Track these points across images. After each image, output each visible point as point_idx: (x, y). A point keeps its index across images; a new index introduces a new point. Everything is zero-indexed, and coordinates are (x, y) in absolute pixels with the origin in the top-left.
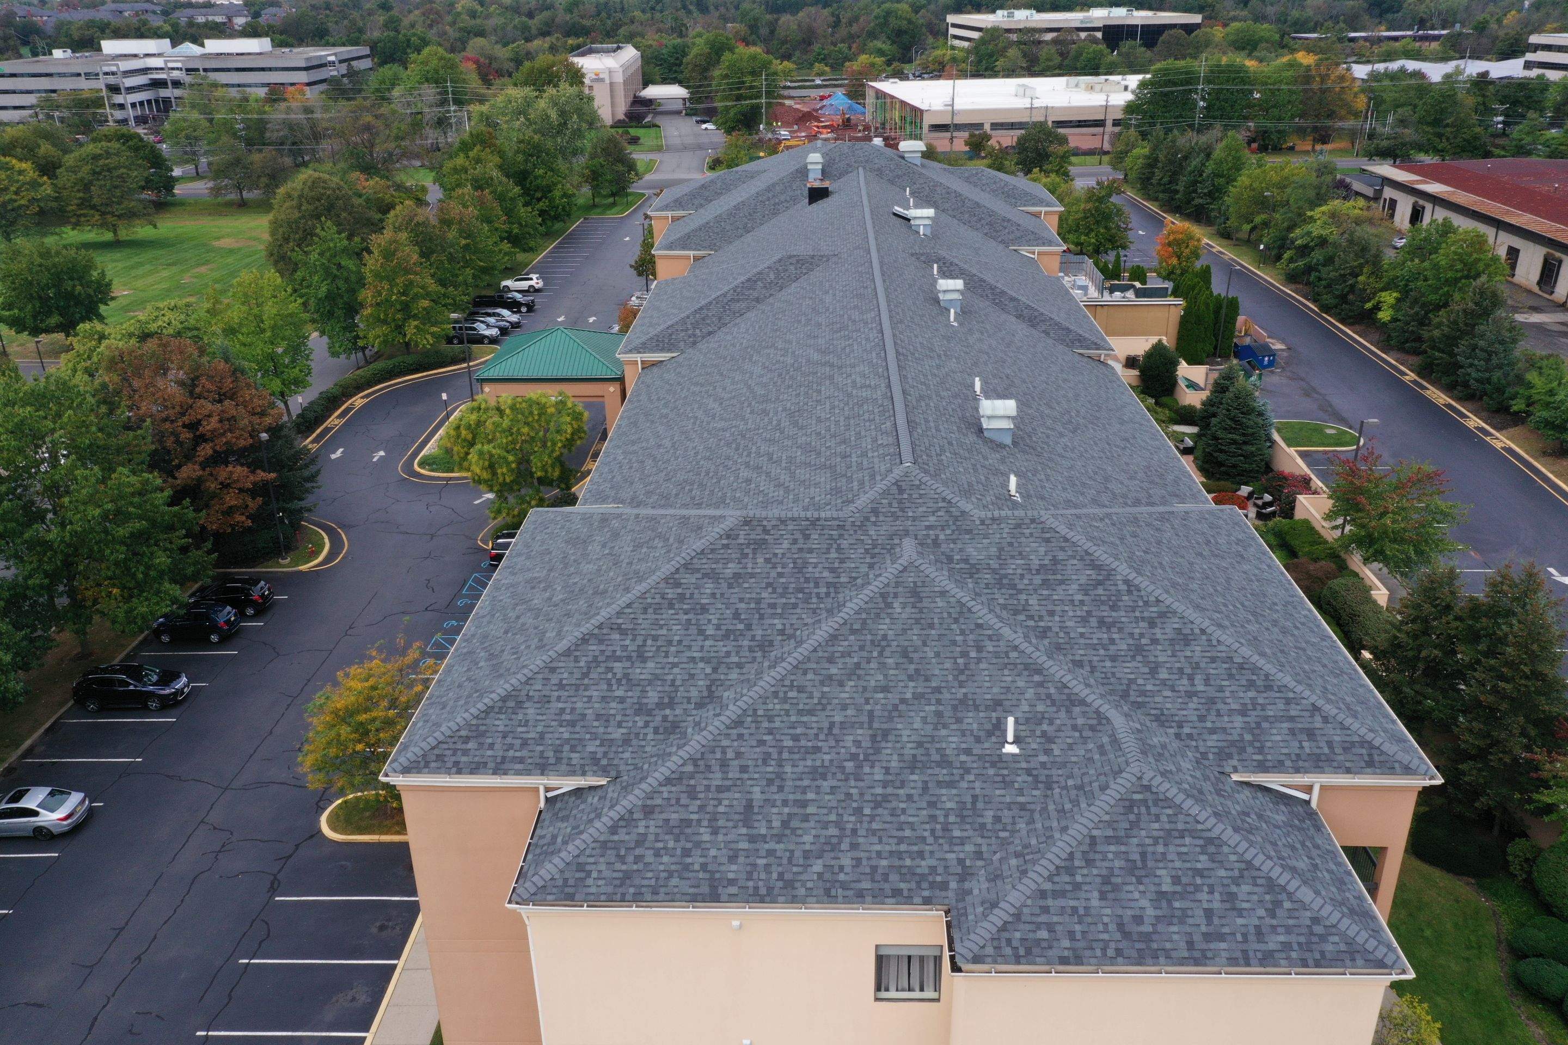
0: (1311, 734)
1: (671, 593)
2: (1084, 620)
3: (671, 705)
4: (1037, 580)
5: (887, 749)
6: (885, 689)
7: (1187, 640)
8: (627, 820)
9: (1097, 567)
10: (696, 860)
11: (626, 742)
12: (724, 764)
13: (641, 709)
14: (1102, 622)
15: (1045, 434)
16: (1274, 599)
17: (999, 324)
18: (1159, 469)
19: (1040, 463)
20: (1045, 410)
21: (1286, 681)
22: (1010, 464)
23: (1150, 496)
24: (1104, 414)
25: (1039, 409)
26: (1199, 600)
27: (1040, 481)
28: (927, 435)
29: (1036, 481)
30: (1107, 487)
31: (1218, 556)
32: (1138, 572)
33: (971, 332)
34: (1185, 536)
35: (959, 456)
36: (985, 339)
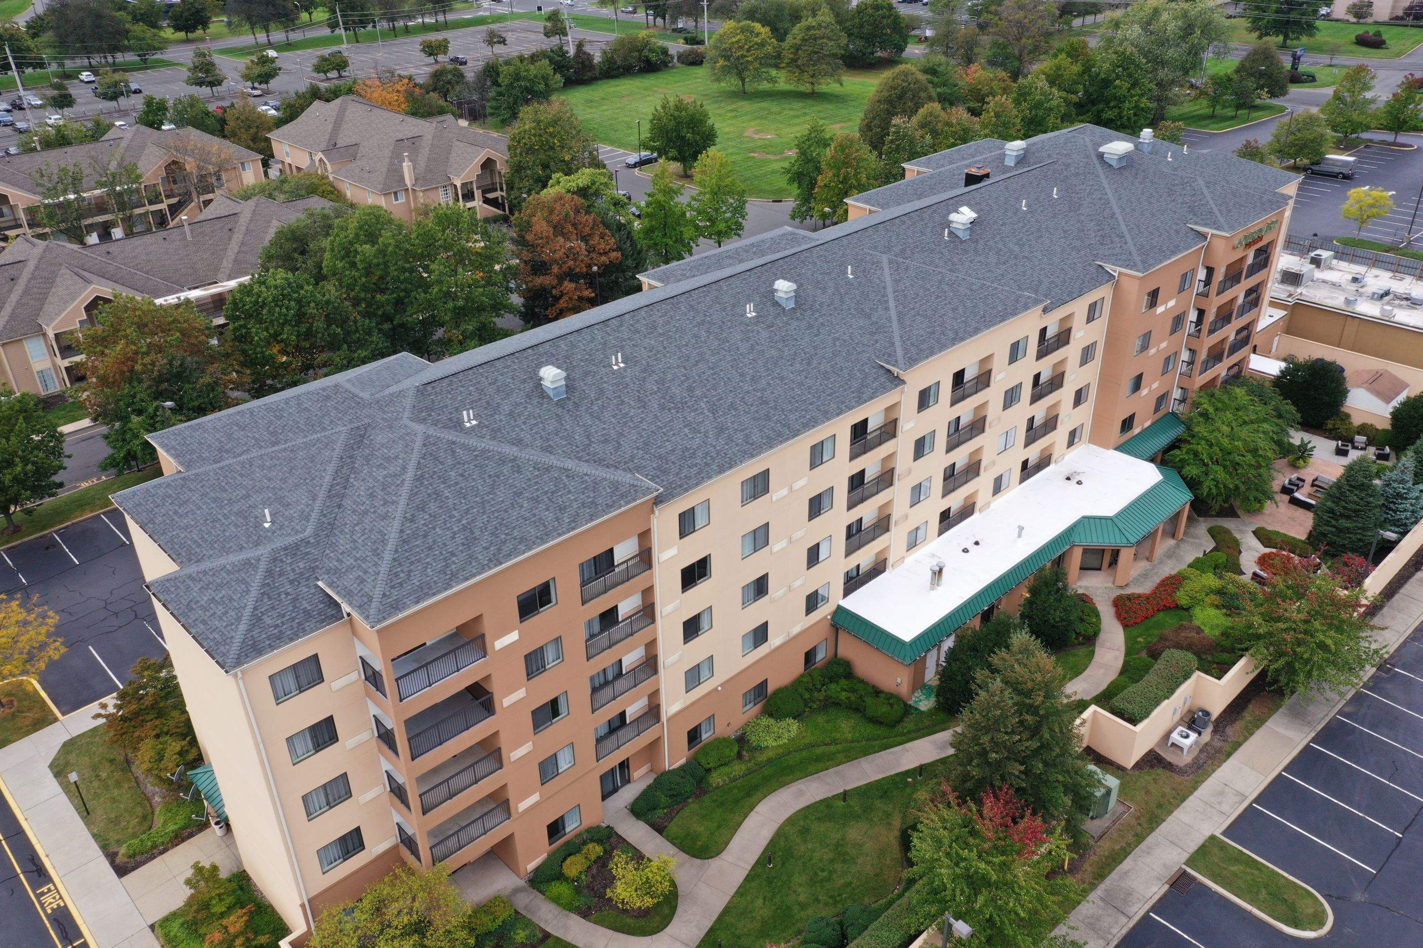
0: (362, 582)
2: (368, 489)
4: (379, 463)
5: (241, 503)
6: (270, 479)
7: (384, 518)
14: (371, 494)
15: (623, 402)
16: (515, 533)
17: (823, 324)
18: (700, 454)
19: (557, 415)
20: (676, 390)
21: (388, 556)
22: (521, 408)
23: (626, 463)
24: (753, 409)
25: (669, 388)
26: (433, 506)
27: (524, 423)
28: (482, 374)
29: (519, 422)
30: (589, 445)
31: (536, 500)
32: (419, 479)
33: (756, 324)
34: (536, 483)
35: (481, 391)
36: (758, 332)
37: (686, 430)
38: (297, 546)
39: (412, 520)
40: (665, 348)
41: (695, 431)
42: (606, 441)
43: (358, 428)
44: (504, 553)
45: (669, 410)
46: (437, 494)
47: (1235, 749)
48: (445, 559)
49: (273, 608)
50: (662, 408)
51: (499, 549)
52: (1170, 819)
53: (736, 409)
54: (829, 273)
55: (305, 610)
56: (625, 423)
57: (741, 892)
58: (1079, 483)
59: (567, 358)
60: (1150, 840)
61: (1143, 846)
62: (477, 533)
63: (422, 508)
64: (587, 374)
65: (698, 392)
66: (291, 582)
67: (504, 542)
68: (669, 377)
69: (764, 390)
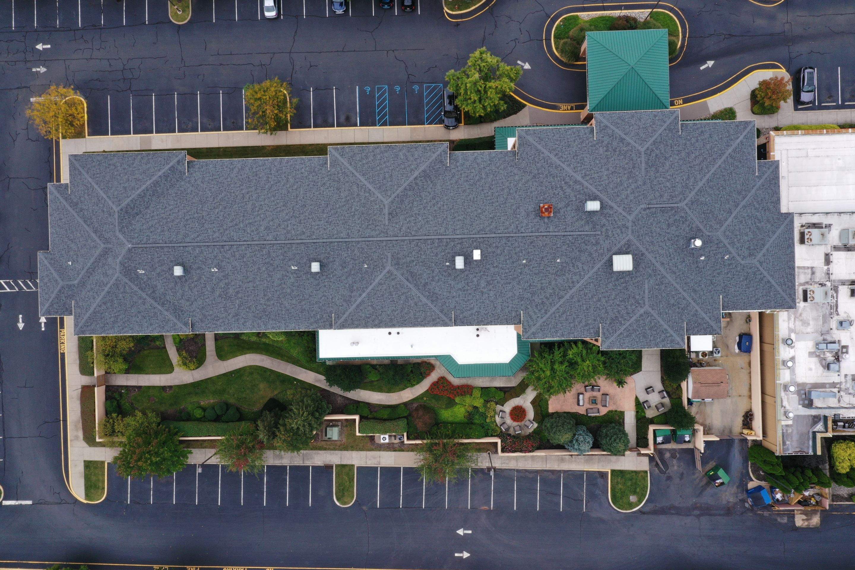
0: (79, 316)
1: (100, 198)
2: (97, 280)
3: (81, 203)
4: (104, 272)
5: (70, 242)
6: (79, 241)
7: (94, 298)
8: (59, 200)
9: (107, 284)
10: (54, 212)
11: (75, 196)
12: (67, 214)
13: (80, 197)
14: (97, 283)
15: (205, 287)
16: (131, 326)
17: (325, 286)
18: (221, 321)
19: (176, 282)
20: (231, 291)
21: (88, 315)
22: (164, 273)
23: (190, 312)
24: (257, 312)
25: (229, 288)
26: (109, 304)
27: (162, 280)
28: (157, 251)
29: (160, 279)
30: (181, 299)
31: (144, 317)
32: (108, 292)
33: (292, 274)
34: (148, 311)
35: (152, 259)
36: (290, 278)
37: (222, 309)
38: (71, 286)
39: (100, 306)
40: (241, 269)
41: (226, 311)
42: (188, 300)
43: (106, 248)
44: (123, 331)
45: (222, 298)
46: (112, 301)
47: (399, 451)
48: (104, 324)
49: (58, 303)
50: (220, 296)
51: (123, 329)
52: (350, 452)
53: (250, 309)
54: (355, 260)
55: (66, 308)
56: (200, 296)
57: (219, 377)
58: (478, 336)
59: (196, 257)
60: (337, 452)
61: (332, 452)
62: (119, 320)
63: (105, 303)
64: (199, 268)
65: (240, 295)
66: (65, 297)
67: (126, 327)
68: (233, 283)
69: (269, 306)
